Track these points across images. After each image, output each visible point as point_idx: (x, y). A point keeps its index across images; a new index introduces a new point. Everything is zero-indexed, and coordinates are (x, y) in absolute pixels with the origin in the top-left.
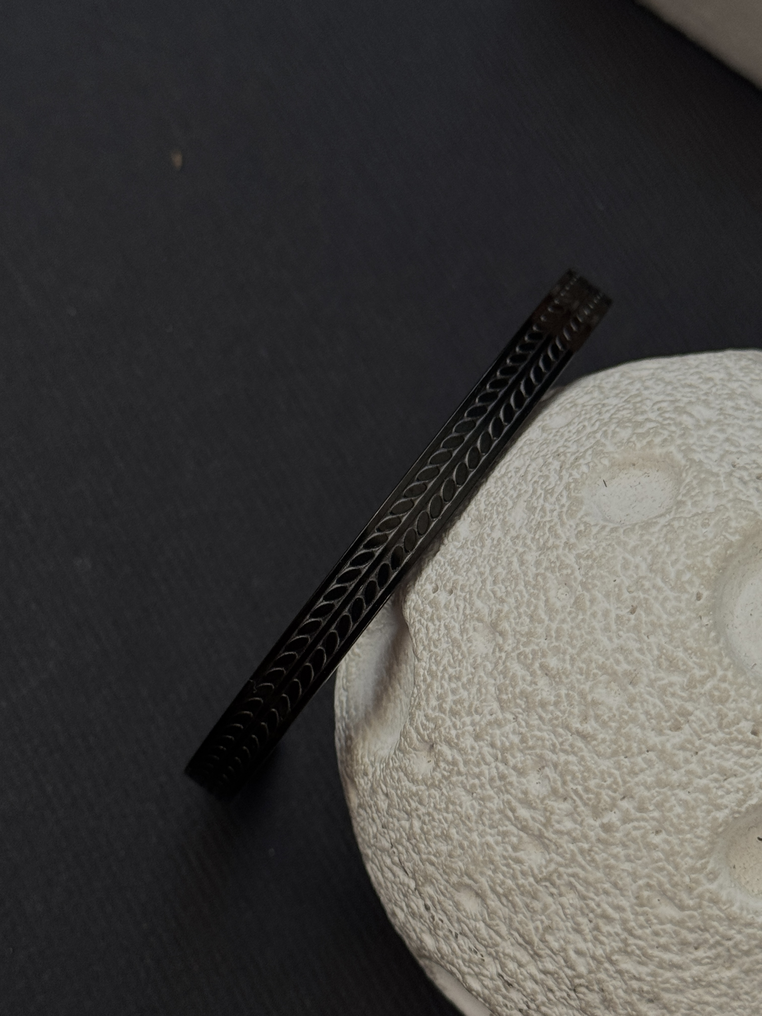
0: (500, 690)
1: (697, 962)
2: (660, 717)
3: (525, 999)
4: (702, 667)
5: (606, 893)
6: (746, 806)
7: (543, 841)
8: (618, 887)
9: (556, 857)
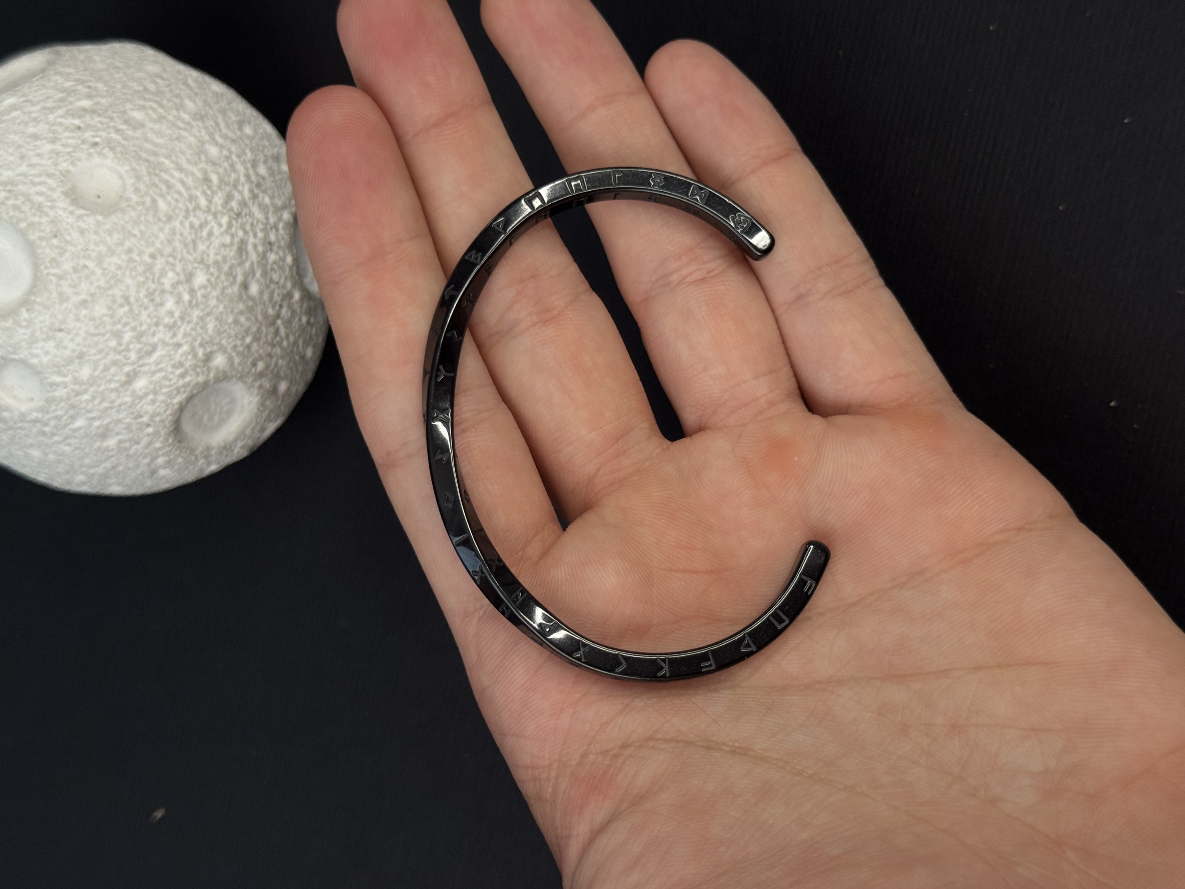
0: (150, 353)
1: (172, 176)
2: (87, 277)
3: (270, 232)
4: (51, 281)
5: (181, 234)
6: (87, 213)
7: (190, 277)
8: (173, 232)
9: (190, 267)
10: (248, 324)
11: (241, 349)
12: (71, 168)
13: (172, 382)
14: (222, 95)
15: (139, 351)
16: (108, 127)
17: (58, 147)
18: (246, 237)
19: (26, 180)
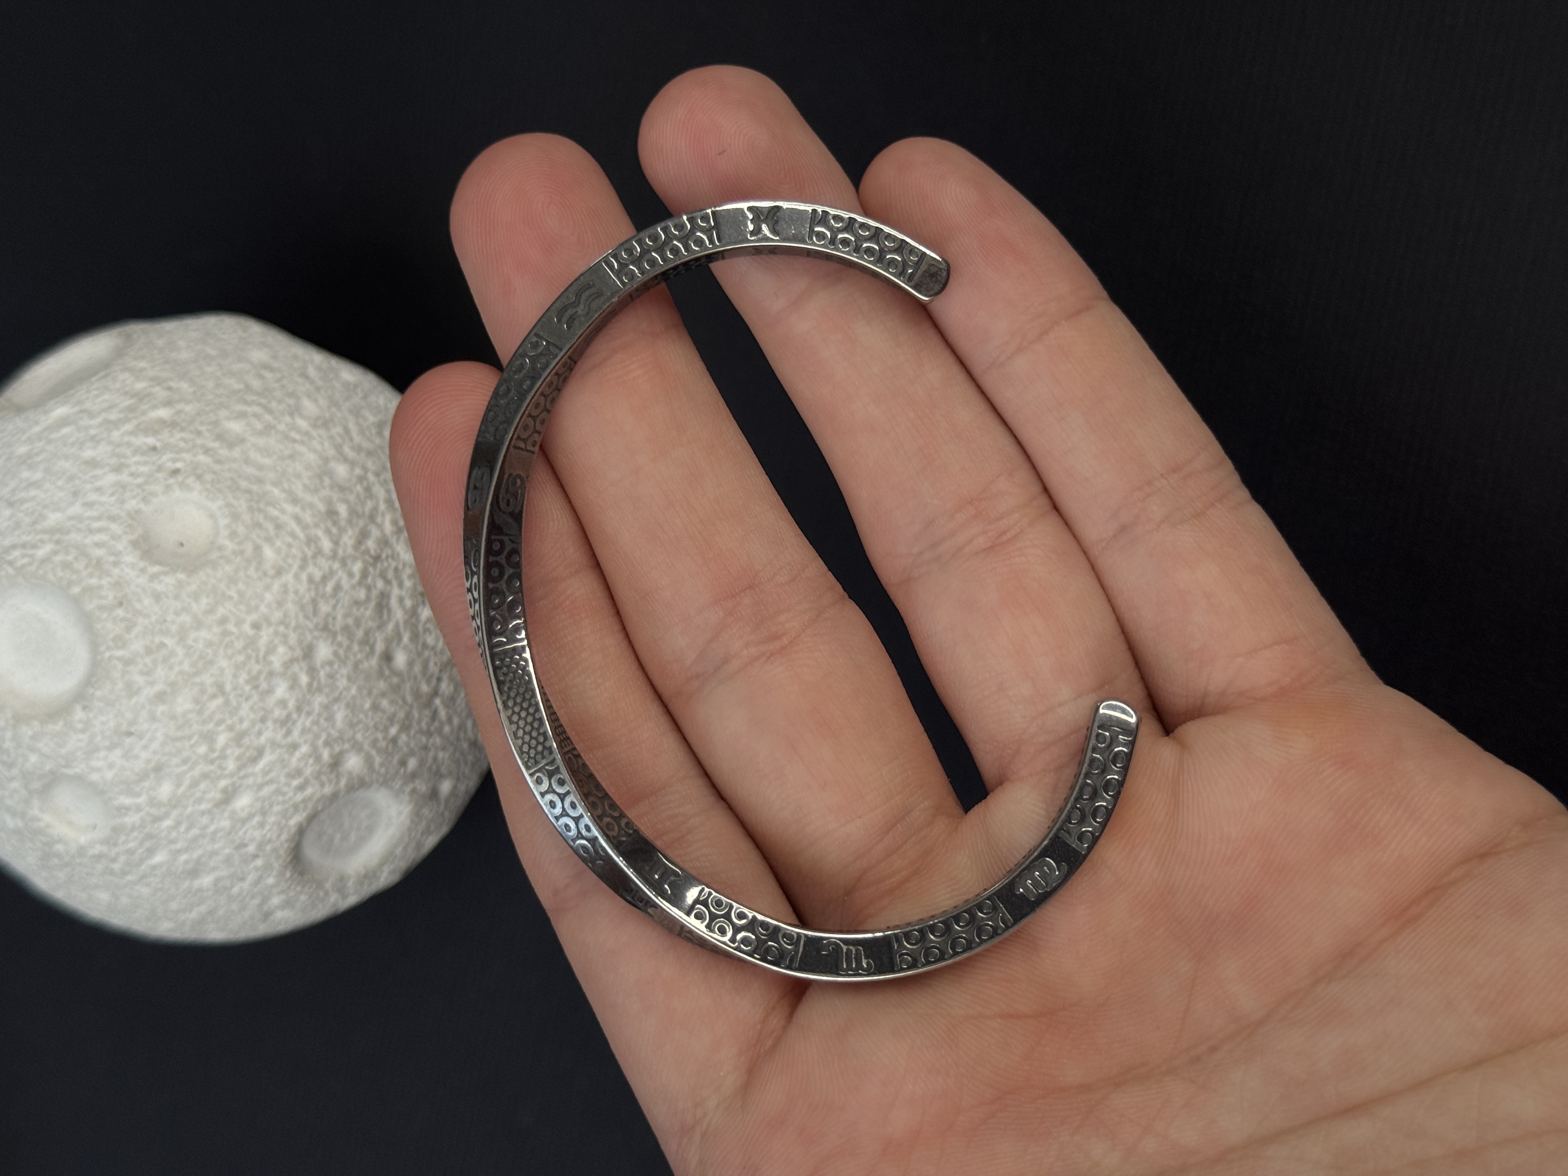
0: (255, 760)
1: (283, 511)
2: (165, 660)
4: (115, 667)
5: (296, 592)
6: (166, 569)
7: (308, 652)
8: (285, 589)
9: (309, 637)
10: (393, 709)
11: (383, 744)
12: (142, 506)
13: (287, 797)
14: (356, 386)
15: (238, 758)
16: (194, 446)
17: (124, 477)
18: (388, 588)
19: (79, 526)
